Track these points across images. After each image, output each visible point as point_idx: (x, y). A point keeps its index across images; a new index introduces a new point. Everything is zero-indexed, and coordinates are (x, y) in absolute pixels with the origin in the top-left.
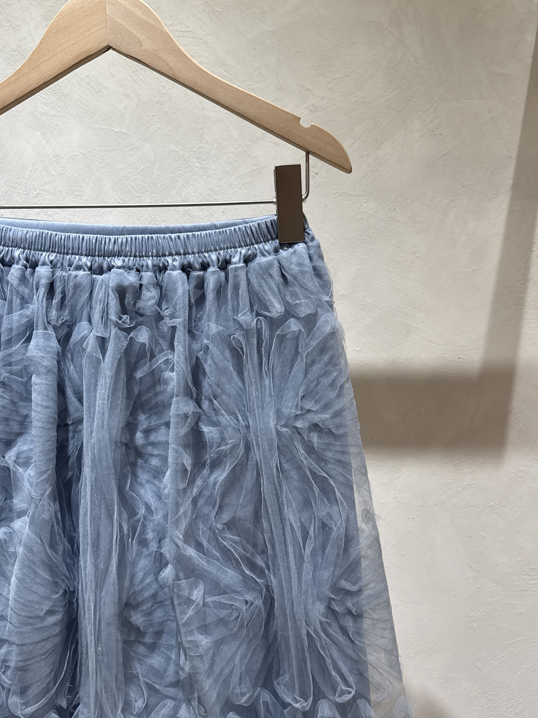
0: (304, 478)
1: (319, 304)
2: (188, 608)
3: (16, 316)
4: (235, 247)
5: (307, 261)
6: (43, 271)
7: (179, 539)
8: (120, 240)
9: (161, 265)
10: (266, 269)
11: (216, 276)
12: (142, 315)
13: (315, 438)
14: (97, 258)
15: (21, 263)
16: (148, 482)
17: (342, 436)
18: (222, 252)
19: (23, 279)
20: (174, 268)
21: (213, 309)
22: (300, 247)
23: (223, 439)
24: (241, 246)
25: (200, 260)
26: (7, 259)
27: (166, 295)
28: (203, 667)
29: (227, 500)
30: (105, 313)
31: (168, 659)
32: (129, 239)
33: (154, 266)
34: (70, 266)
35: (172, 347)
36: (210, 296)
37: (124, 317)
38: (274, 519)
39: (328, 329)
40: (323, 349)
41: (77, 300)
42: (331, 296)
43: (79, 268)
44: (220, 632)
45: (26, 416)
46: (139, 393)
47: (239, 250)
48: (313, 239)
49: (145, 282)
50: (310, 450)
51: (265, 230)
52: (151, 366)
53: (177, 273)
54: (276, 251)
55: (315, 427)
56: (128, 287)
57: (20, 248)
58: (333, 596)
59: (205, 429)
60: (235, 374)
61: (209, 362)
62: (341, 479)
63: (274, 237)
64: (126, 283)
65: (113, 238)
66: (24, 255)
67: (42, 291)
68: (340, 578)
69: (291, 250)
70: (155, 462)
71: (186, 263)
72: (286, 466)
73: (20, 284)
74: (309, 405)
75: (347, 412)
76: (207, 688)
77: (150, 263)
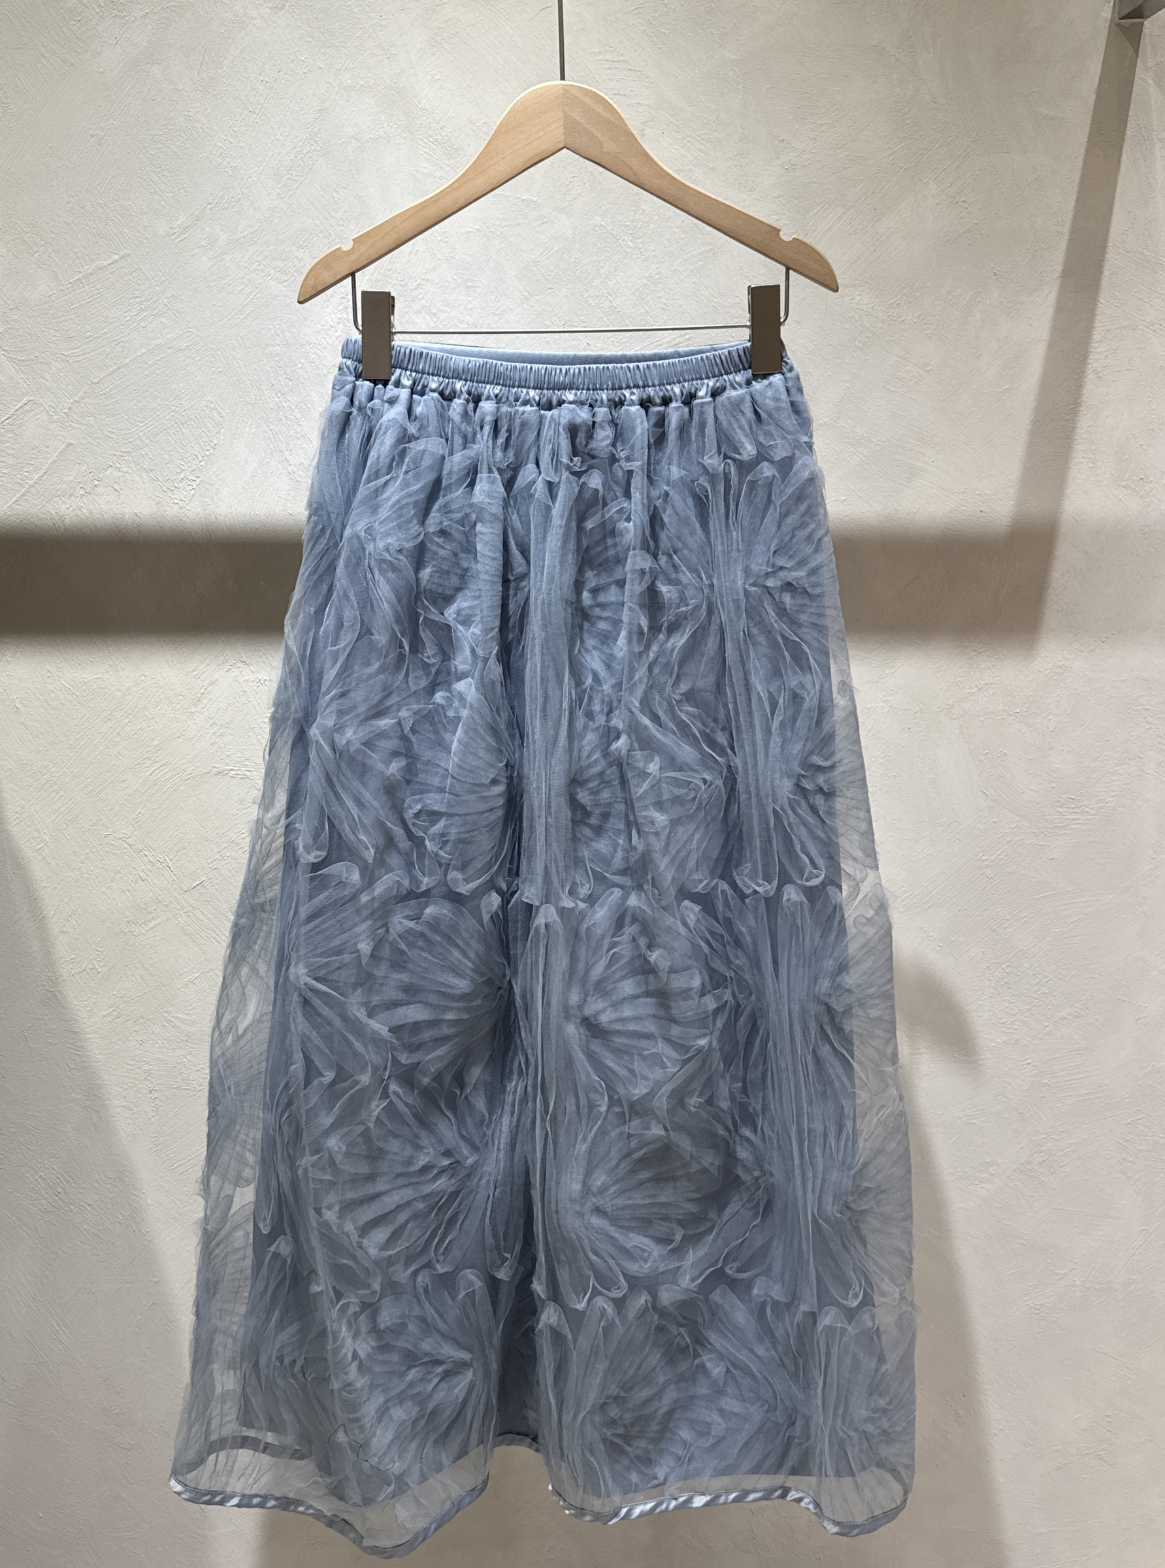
0: (774, 645)
1: (797, 445)
2: (643, 781)
3: (458, 457)
4: (701, 379)
5: (784, 396)
6: (487, 406)
7: (635, 707)
8: (572, 371)
9: (617, 399)
10: (737, 404)
11: (679, 413)
12: (593, 457)
13: (787, 599)
14: (545, 392)
15: (463, 397)
16: (595, 648)
17: (818, 596)
18: (686, 384)
19: (465, 415)
20: (632, 403)
21: (675, 451)
22: (777, 379)
23: (683, 600)
24: (708, 378)
25: (661, 394)
26: (447, 392)
27: (621, 434)
28: (657, 845)
29: (685, 669)
30: (555, 454)
31: (615, 846)
32: (582, 370)
33: (609, 400)
34: (517, 400)
35: (627, 494)
36: (672, 435)
37: (576, 459)
38: (739, 688)
39: (806, 475)
40: (799, 497)
41: (524, 440)
42: (811, 436)
43: (526, 403)
44: (677, 811)
45: (467, 570)
46: (588, 547)
47: (706, 381)
48: (791, 369)
49: (598, 419)
50: (782, 612)
51: (737, 359)
52: (603, 516)
53: (635, 409)
54: (748, 383)
55: (788, 586)
56: (580, 425)
57: (461, 379)
58: (803, 773)
59: (663, 588)
60: (698, 525)
61: (669, 511)
62: (816, 644)
63: (747, 366)
64: (578, 421)
65: (564, 368)
66: (466, 387)
67: (487, 428)
68: (811, 753)
69: (765, 382)
70: (603, 625)
71: (645, 397)
72: (755, 631)
73: (462, 422)
74: (781, 562)
75: (825, 569)
76: (662, 868)
77: (604, 397)
